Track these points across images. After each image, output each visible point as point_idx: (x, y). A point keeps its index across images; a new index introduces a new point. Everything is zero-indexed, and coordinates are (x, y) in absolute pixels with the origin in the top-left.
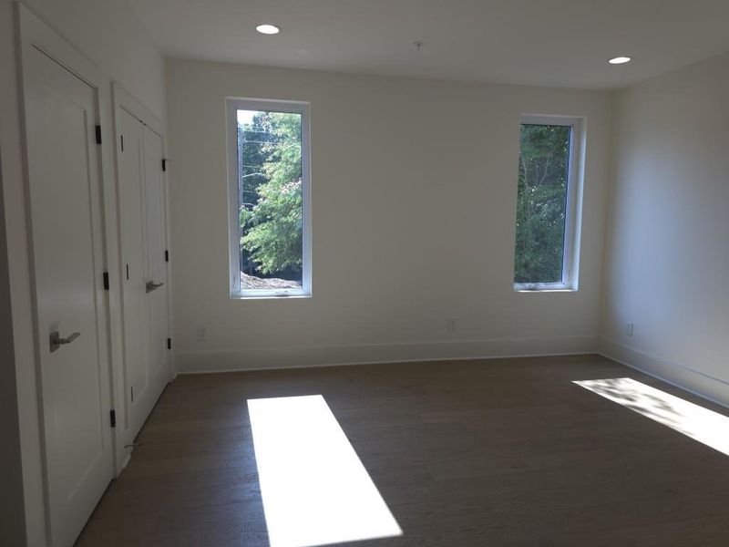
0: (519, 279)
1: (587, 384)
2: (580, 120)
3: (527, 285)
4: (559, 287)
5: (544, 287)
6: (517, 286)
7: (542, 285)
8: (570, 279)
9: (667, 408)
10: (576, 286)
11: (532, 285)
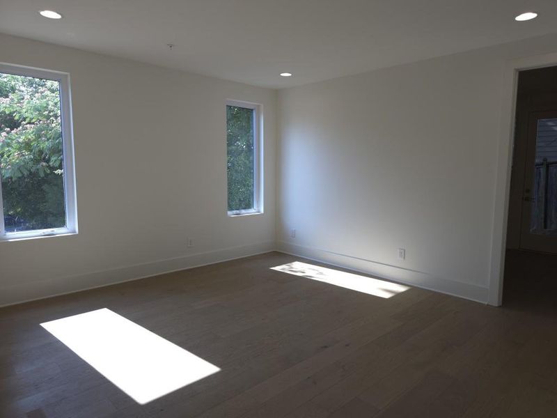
0: (231, 208)
1: (278, 268)
2: (259, 106)
3: (235, 212)
4: (252, 212)
5: (245, 212)
6: (229, 213)
7: (243, 211)
8: (258, 206)
9: (321, 273)
10: (262, 211)
11: (238, 211)
